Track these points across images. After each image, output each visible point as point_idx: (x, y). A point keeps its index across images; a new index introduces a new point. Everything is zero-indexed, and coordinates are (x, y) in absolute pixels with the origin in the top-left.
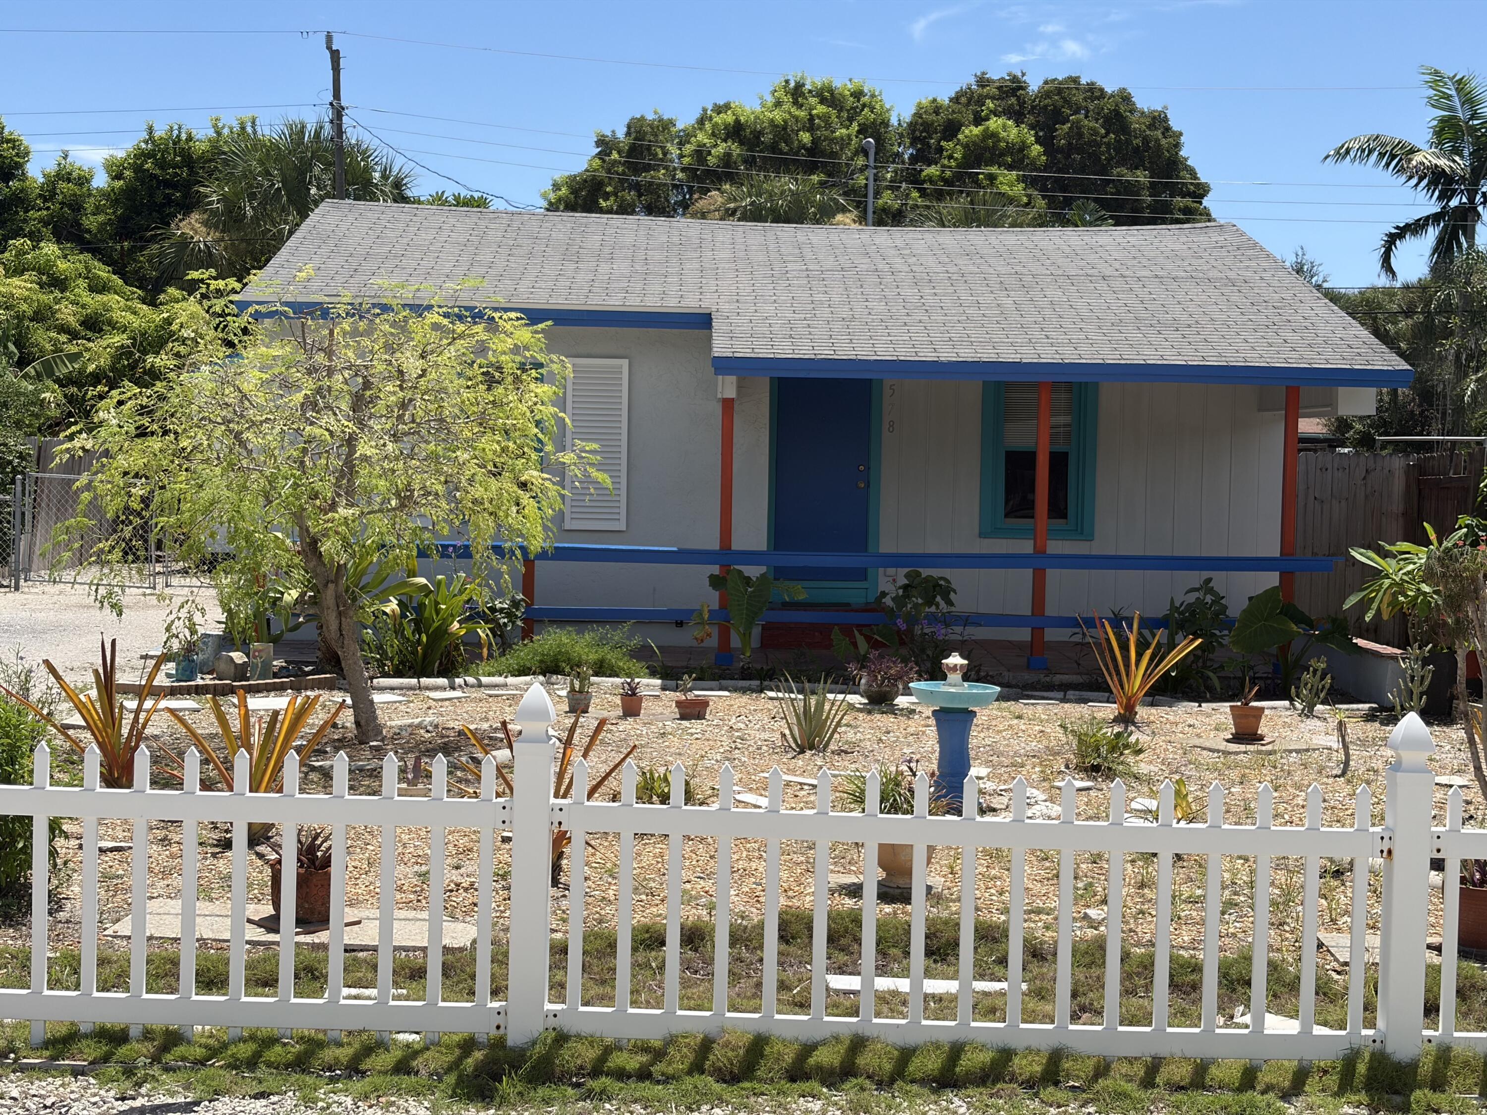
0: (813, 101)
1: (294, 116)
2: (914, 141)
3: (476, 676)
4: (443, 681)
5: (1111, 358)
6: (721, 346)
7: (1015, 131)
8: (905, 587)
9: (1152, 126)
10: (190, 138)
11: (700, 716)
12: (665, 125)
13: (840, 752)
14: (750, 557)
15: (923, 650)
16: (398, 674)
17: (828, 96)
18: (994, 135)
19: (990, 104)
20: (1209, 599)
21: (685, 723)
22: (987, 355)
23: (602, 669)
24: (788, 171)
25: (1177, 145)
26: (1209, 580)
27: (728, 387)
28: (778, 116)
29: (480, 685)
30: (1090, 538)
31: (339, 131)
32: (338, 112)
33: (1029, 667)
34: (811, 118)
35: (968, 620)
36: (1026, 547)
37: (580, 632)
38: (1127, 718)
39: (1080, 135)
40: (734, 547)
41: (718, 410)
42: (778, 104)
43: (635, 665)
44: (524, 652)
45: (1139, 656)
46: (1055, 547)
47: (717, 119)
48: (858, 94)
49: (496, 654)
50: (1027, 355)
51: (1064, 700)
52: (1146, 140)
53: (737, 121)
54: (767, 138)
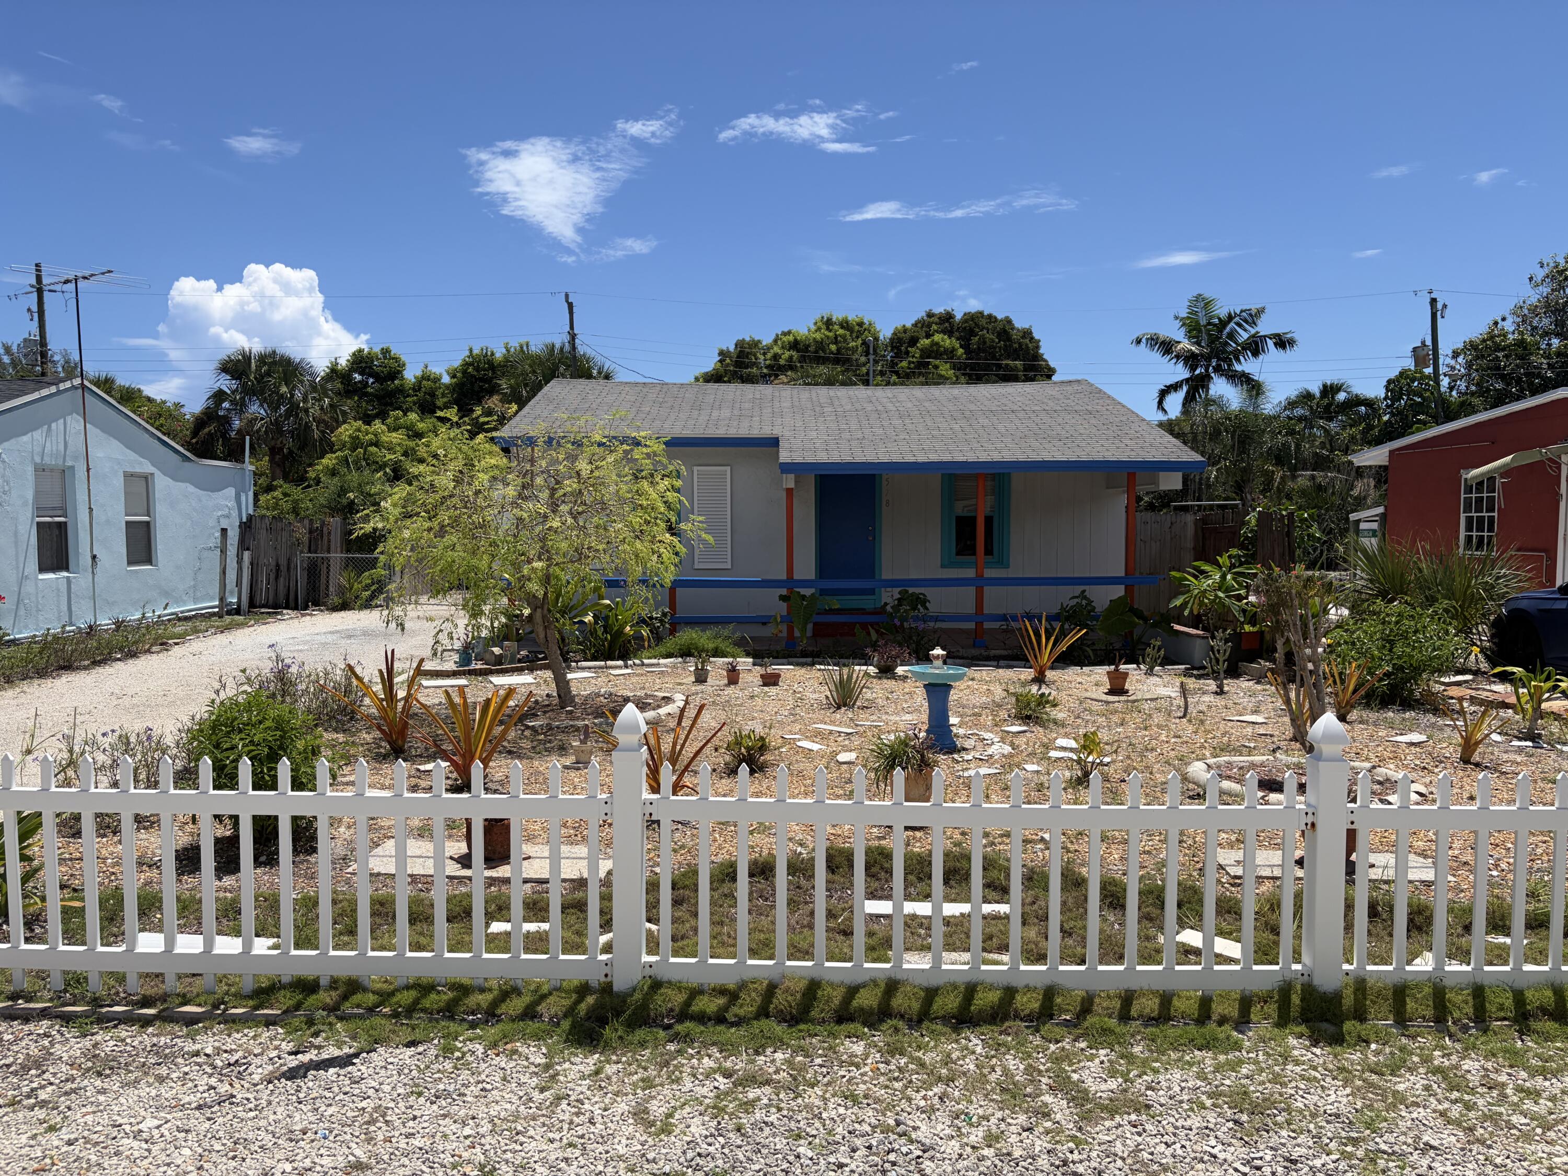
0: (836, 327)
1: (548, 340)
2: (893, 348)
3: (640, 659)
4: (620, 663)
5: (1022, 458)
6: (785, 456)
7: (948, 341)
8: (899, 600)
9: (1023, 337)
10: (493, 354)
11: (775, 684)
12: (755, 344)
13: (863, 708)
14: (805, 583)
15: (911, 638)
16: (594, 659)
17: (845, 325)
18: (937, 344)
19: (935, 327)
20: (1084, 602)
21: (766, 689)
22: (947, 458)
23: (717, 653)
24: (823, 363)
25: (1038, 347)
26: (1084, 591)
27: (789, 481)
28: (818, 336)
29: (643, 664)
30: (1008, 567)
31: (574, 348)
32: (573, 337)
33: (974, 646)
34: (836, 338)
35: (936, 619)
36: (970, 573)
37: (703, 631)
38: (1040, 679)
39: (985, 343)
40: (795, 577)
41: (784, 494)
42: (819, 329)
43: (739, 650)
44: (670, 643)
45: (1048, 639)
46: (989, 573)
47: (785, 339)
48: (861, 324)
49: (653, 644)
50: (971, 457)
51: (998, 667)
52: (1020, 344)
53: (796, 340)
54: (812, 349)
